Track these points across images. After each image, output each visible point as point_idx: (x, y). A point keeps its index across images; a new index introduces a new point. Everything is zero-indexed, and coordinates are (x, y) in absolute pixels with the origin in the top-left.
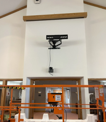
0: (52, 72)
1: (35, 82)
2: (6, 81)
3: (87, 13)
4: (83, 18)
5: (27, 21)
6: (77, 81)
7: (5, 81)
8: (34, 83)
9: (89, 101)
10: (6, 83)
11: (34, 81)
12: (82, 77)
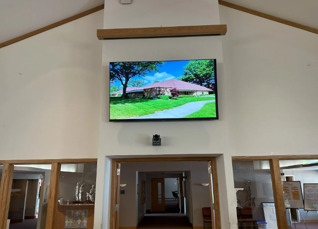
0: (160, 144)
1: (120, 164)
2: (59, 163)
3: (226, 25)
4: (219, 35)
5: (105, 39)
6: (209, 161)
7: (56, 165)
8: (118, 167)
9: (236, 205)
10: (59, 168)
11: (119, 162)
12: (221, 155)
